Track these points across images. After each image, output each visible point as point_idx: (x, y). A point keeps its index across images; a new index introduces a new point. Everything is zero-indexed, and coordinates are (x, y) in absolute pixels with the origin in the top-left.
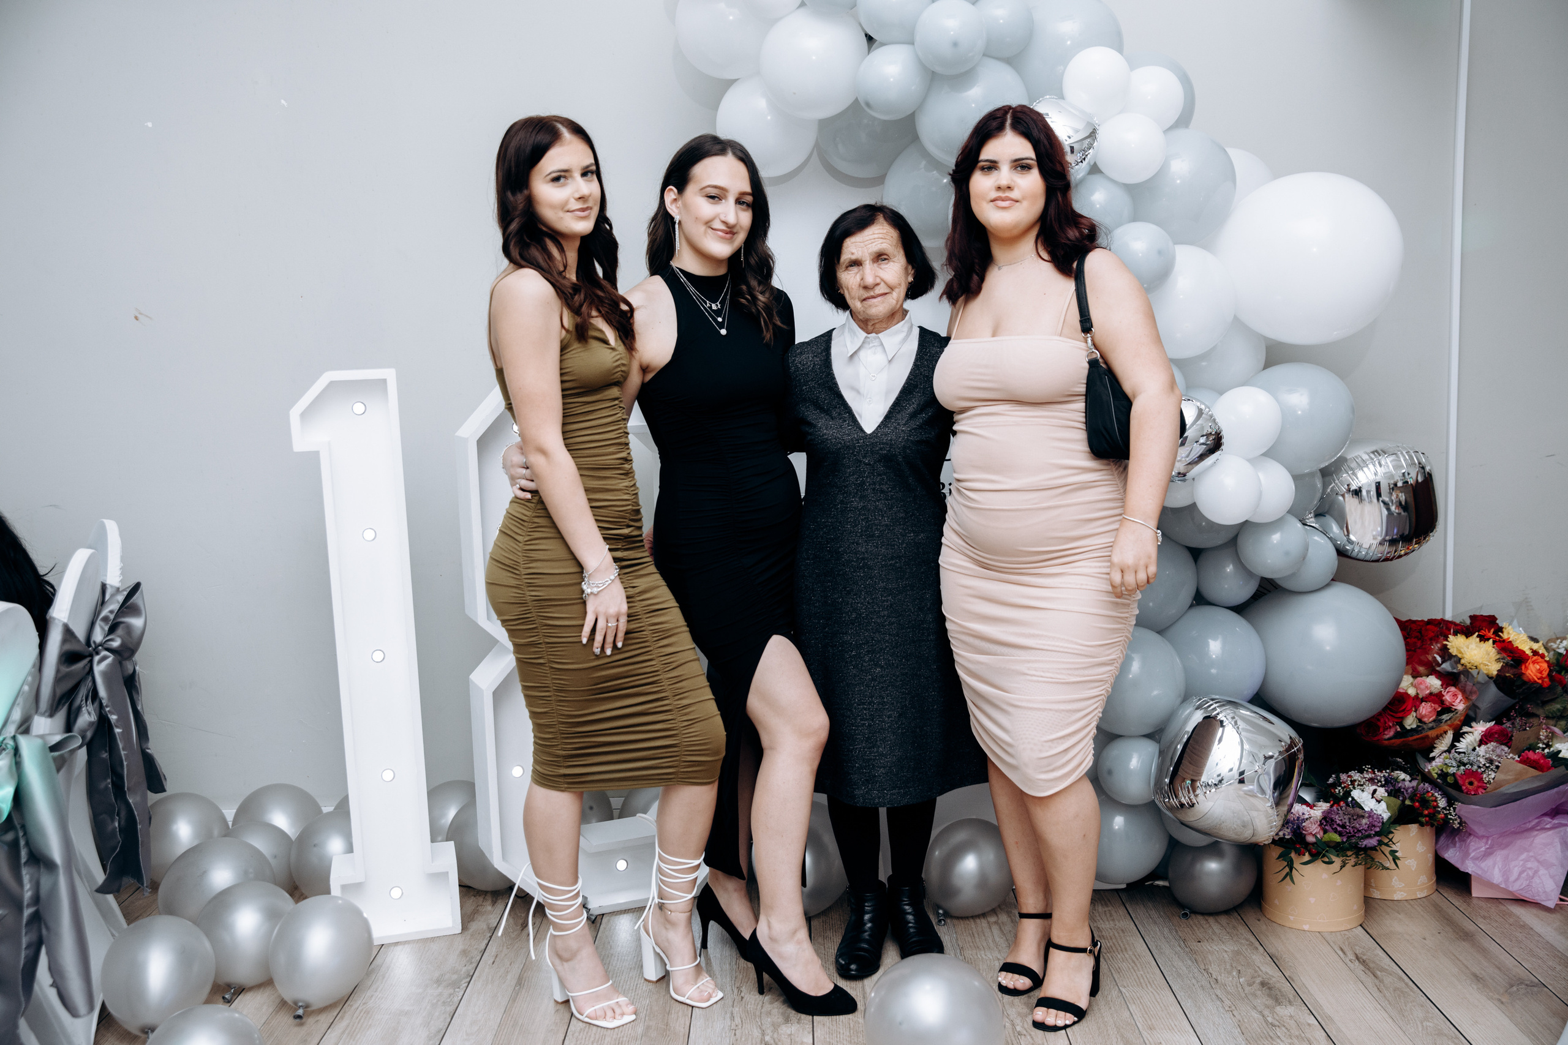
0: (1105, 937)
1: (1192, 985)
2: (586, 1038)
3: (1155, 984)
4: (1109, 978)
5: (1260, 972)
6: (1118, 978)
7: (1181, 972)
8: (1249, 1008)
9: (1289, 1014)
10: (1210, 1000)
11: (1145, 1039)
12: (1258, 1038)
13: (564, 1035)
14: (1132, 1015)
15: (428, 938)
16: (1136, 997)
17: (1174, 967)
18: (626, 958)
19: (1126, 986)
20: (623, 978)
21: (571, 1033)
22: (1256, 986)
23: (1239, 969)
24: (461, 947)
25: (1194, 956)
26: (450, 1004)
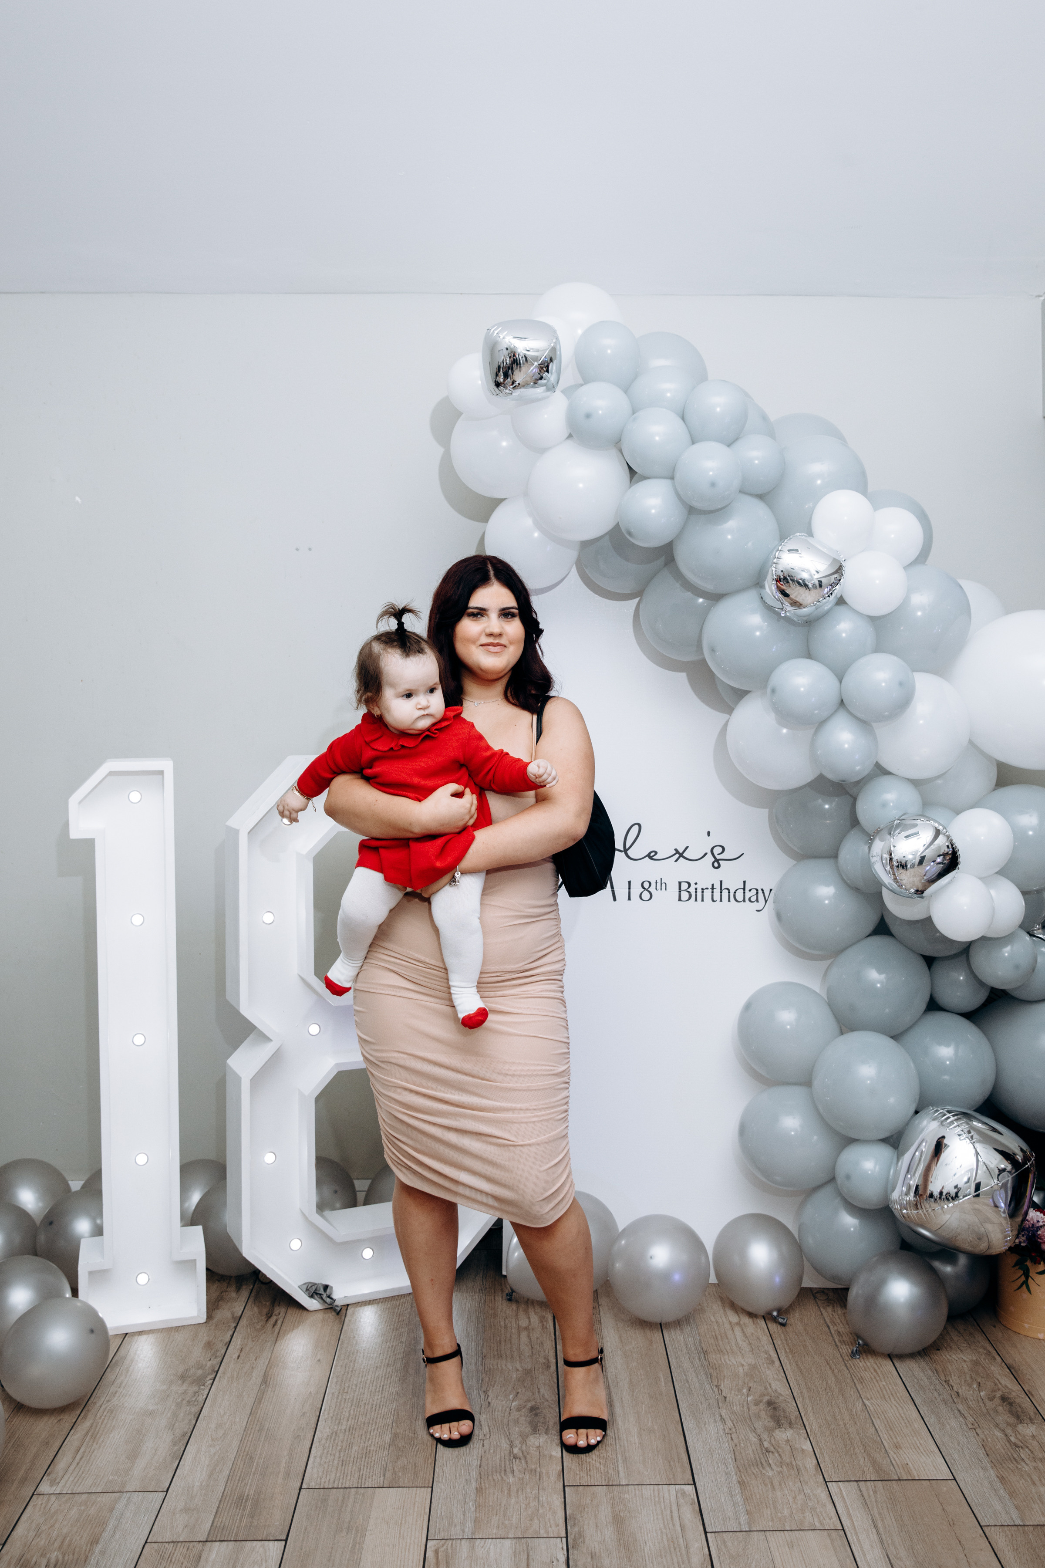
0: (846, 1343)
1: (934, 1399)
2: (333, 1447)
3: (897, 1397)
4: (852, 1389)
5: (1000, 1386)
6: (861, 1389)
7: (922, 1383)
8: (991, 1426)
9: (1031, 1434)
10: (952, 1416)
11: (892, 1459)
12: (1003, 1460)
13: (311, 1443)
14: (878, 1432)
15: (173, 1327)
16: (880, 1411)
17: (916, 1377)
18: (372, 1355)
19: (869, 1398)
20: (369, 1378)
21: (318, 1440)
22: (997, 1401)
23: (979, 1381)
24: (206, 1338)
25: (934, 1365)
26: (196, 1403)
